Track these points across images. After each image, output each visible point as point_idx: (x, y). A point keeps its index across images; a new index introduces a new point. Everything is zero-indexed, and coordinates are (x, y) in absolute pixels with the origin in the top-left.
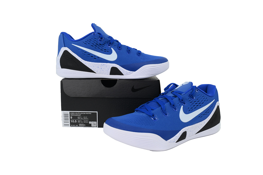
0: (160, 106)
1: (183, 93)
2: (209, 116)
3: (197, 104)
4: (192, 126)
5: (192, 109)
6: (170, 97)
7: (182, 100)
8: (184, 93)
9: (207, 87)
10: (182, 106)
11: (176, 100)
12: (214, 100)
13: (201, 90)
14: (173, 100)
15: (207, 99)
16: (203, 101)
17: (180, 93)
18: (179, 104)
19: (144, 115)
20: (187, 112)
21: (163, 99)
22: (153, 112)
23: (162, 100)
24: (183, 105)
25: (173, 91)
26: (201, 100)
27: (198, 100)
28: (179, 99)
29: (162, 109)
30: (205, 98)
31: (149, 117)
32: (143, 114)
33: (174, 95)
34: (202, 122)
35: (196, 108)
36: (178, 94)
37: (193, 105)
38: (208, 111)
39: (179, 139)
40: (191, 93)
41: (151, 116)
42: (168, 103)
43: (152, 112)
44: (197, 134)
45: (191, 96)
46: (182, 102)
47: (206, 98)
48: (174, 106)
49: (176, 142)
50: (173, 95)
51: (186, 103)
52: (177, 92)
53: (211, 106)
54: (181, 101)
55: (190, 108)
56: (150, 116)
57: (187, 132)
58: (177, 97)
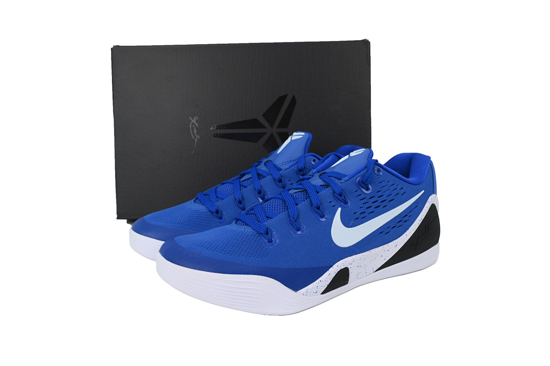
0: (287, 208)
1: (346, 176)
2: (408, 229)
3: (376, 204)
4: (362, 254)
5: (363, 215)
6: (314, 186)
7: (341, 195)
8: (346, 178)
9: (411, 159)
10: (339, 209)
11: (326, 193)
12: (423, 191)
13: (389, 169)
14: (318, 194)
15: (402, 191)
16: (393, 195)
17: (339, 177)
18: (333, 204)
19: (248, 230)
20: (350, 221)
21: (298, 192)
22: (268, 223)
23: (295, 195)
24: (342, 207)
25: (324, 173)
26: (387, 193)
27: (380, 194)
28: (334, 192)
29: (289, 216)
30: (399, 189)
31: (257, 235)
32: (247, 227)
33: (325, 182)
34: (389, 244)
35: (374, 213)
36: (334, 179)
37: (367, 205)
38: (406, 219)
39: (328, 285)
40: (363, 176)
41: (262, 234)
42: (307, 202)
43: (266, 223)
44: (378, 272)
45: (362, 184)
46: (341, 198)
47: (399, 187)
48: (318, 208)
49: (322, 294)
50: (322, 183)
51: (349, 201)
52: (332, 175)
53: (414, 206)
54: (338, 196)
55: (358, 213)
56: (260, 233)
57: (350, 269)
58: (330, 188)
